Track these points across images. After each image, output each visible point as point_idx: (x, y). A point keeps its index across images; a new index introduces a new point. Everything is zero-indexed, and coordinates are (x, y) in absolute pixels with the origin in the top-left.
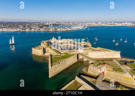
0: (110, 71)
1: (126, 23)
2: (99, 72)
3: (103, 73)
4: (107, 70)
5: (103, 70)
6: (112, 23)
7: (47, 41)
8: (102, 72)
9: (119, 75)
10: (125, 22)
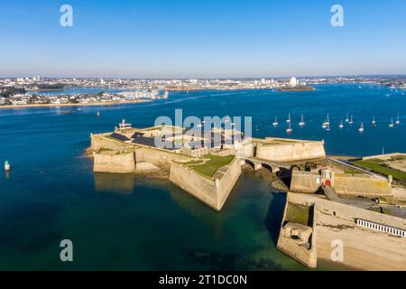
0: (342, 175)
1: (263, 81)
2: (318, 181)
3: (328, 182)
4: (336, 175)
5: (328, 177)
6: (229, 81)
7: (111, 133)
8: (324, 181)
9: (362, 181)
10: (259, 79)
